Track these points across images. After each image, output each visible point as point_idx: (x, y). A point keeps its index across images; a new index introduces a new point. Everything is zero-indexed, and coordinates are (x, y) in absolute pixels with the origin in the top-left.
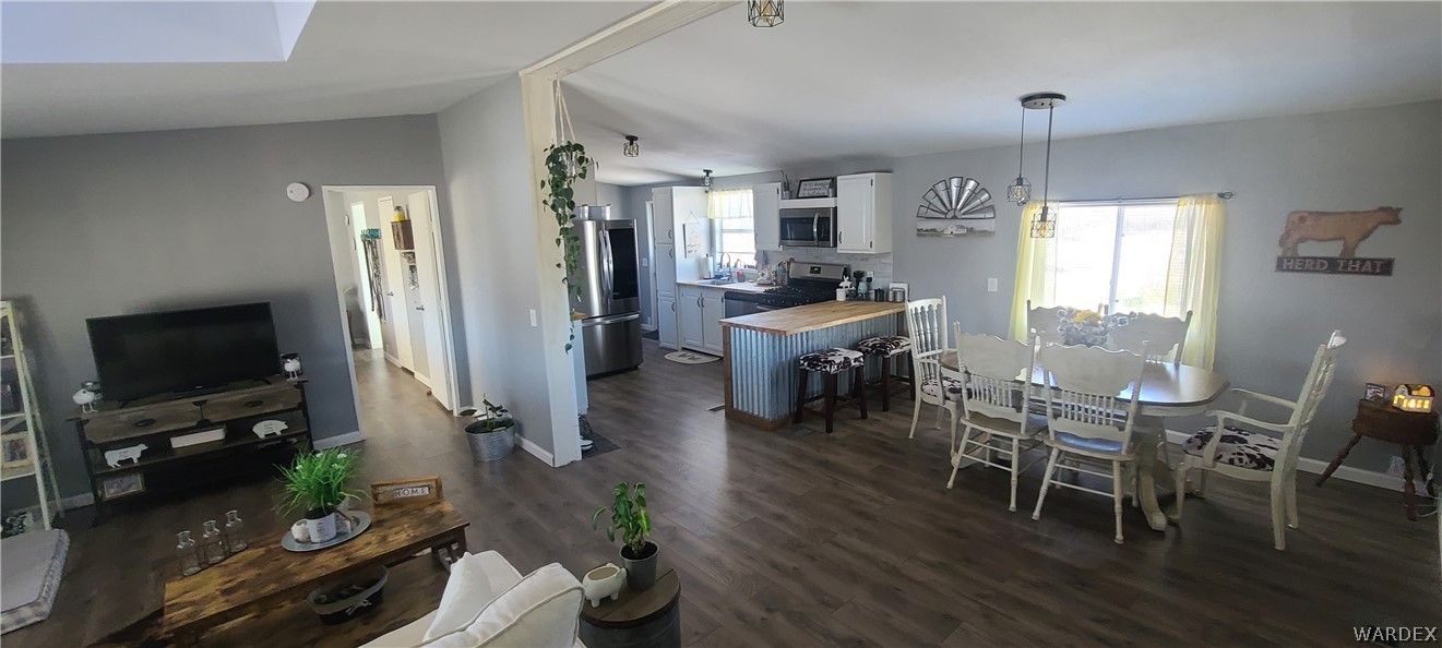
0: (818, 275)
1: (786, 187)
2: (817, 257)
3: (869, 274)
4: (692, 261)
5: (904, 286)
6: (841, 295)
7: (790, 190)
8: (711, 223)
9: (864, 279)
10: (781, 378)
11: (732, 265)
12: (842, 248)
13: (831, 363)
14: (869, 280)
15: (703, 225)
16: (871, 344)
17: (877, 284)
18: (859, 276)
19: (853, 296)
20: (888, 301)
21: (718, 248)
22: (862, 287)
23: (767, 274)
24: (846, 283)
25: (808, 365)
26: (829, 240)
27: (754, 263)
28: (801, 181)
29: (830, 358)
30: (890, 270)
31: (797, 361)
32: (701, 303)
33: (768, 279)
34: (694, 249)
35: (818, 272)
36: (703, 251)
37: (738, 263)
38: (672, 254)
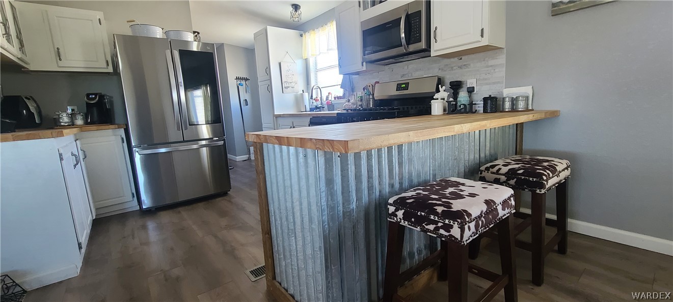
0: (405, 92)
2: (402, 76)
3: (470, 82)
4: (289, 97)
5: (527, 90)
6: (437, 107)
8: (306, 60)
9: (464, 89)
10: (349, 243)
12: (437, 48)
13: (460, 216)
14: (471, 90)
16: (505, 170)
17: (485, 92)
18: (456, 86)
19: (452, 109)
22: (463, 97)
23: (353, 100)
25: (406, 217)
27: (341, 93)
29: (457, 205)
30: (501, 73)
31: (381, 204)
34: (290, 85)
35: (406, 88)
36: (300, 87)
37: (330, 96)
38: (270, 89)
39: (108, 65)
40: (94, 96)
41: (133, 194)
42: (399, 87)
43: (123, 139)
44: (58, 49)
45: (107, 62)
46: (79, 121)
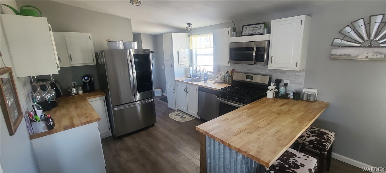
0: (251, 81)
1: (234, 30)
2: (249, 70)
3: (286, 81)
4: (182, 69)
5: (315, 91)
6: (270, 95)
7: (237, 31)
8: (191, 51)
9: (282, 84)
11: (201, 70)
12: (271, 66)
14: (286, 85)
15: (187, 51)
16: (308, 140)
17: (292, 88)
18: (278, 82)
19: (278, 96)
20: (302, 100)
21: (194, 63)
22: (282, 89)
23: (219, 77)
24: (272, 87)
26: (263, 61)
27: (212, 71)
28: (243, 26)
30: (303, 80)
32: (186, 91)
33: (221, 80)
34: (183, 63)
35: (252, 79)
36: (187, 64)
37: (205, 70)
38: (172, 66)
39: (94, 61)
40: (87, 78)
41: (109, 128)
42: (247, 77)
43: (104, 101)
44: (70, 55)
45: (94, 59)
46: (81, 92)
